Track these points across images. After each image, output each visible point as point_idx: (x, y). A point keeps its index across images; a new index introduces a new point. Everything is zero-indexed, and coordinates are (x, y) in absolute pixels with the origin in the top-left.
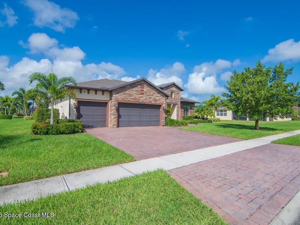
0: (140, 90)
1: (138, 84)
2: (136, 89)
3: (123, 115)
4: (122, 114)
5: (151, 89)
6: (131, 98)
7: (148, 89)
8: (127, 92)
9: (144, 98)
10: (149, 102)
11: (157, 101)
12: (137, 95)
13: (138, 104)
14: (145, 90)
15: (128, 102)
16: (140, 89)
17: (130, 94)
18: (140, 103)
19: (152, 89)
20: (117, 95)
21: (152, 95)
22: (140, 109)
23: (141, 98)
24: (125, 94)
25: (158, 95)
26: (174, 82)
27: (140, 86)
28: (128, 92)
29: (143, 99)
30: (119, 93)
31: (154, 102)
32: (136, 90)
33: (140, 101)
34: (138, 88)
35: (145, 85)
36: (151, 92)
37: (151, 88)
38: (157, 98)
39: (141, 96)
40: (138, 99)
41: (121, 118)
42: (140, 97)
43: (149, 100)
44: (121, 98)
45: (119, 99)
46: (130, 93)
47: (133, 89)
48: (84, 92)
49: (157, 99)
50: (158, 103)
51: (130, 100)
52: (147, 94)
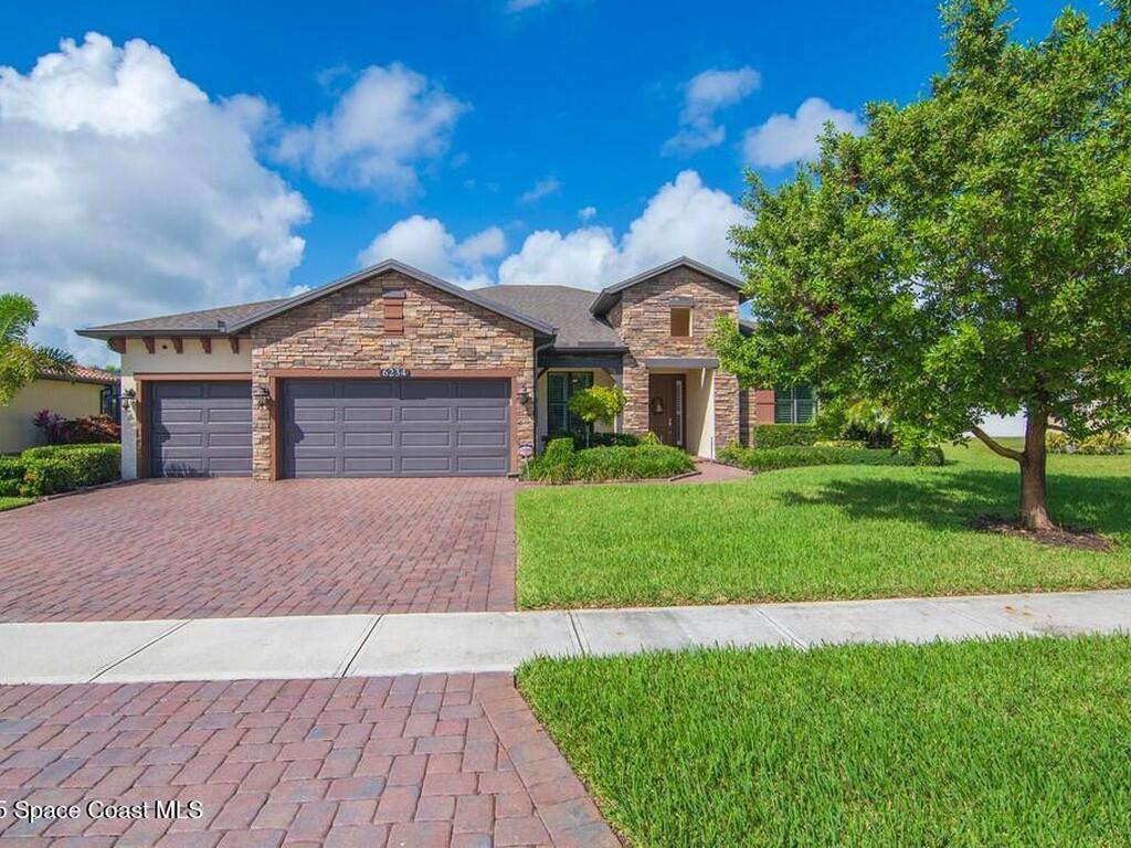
0: (382, 316)
1: (369, 290)
2: (363, 315)
3: (309, 430)
4: (304, 425)
5: (446, 308)
6: (338, 354)
7: (428, 308)
8: (319, 331)
9: (404, 353)
10: (431, 367)
11: (483, 358)
12: (365, 341)
13: (378, 379)
14: (410, 314)
15: (319, 374)
16: (380, 315)
17: (331, 341)
18: (385, 374)
19: (448, 304)
20: (271, 348)
21: (451, 336)
22: (396, 401)
23: (387, 354)
24: (306, 343)
25: (482, 332)
26: (684, 259)
27: (381, 300)
28: (320, 333)
29: (401, 356)
30: (278, 340)
31: (463, 366)
32: (361, 320)
33: (382, 367)
34: (374, 311)
35: (409, 293)
36: (445, 321)
37: (444, 304)
38: (482, 347)
39: (388, 342)
40: (372, 357)
41: (301, 442)
42: (381, 348)
43: (434, 356)
44: (291, 359)
45: (281, 365)
46: (330, 336)
47: (347, 316)
48: (165, 347)
49: (479, 349)
50: (486, 367)
51: (333, 363)
52: (422, 331)
